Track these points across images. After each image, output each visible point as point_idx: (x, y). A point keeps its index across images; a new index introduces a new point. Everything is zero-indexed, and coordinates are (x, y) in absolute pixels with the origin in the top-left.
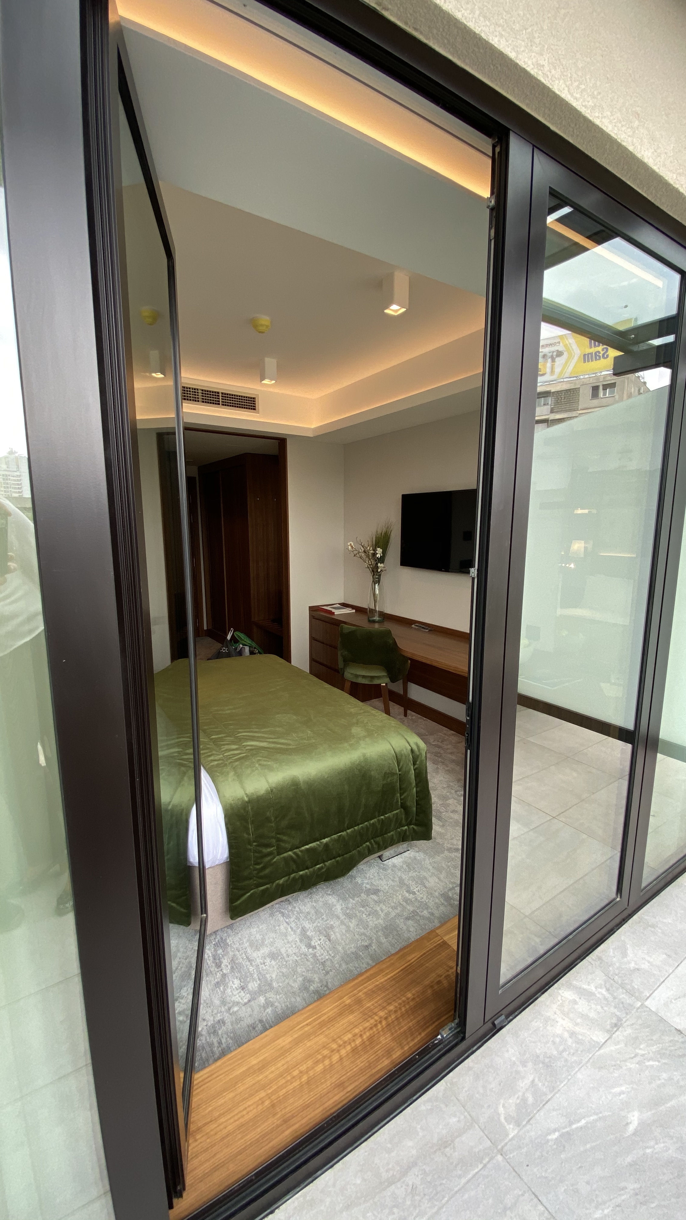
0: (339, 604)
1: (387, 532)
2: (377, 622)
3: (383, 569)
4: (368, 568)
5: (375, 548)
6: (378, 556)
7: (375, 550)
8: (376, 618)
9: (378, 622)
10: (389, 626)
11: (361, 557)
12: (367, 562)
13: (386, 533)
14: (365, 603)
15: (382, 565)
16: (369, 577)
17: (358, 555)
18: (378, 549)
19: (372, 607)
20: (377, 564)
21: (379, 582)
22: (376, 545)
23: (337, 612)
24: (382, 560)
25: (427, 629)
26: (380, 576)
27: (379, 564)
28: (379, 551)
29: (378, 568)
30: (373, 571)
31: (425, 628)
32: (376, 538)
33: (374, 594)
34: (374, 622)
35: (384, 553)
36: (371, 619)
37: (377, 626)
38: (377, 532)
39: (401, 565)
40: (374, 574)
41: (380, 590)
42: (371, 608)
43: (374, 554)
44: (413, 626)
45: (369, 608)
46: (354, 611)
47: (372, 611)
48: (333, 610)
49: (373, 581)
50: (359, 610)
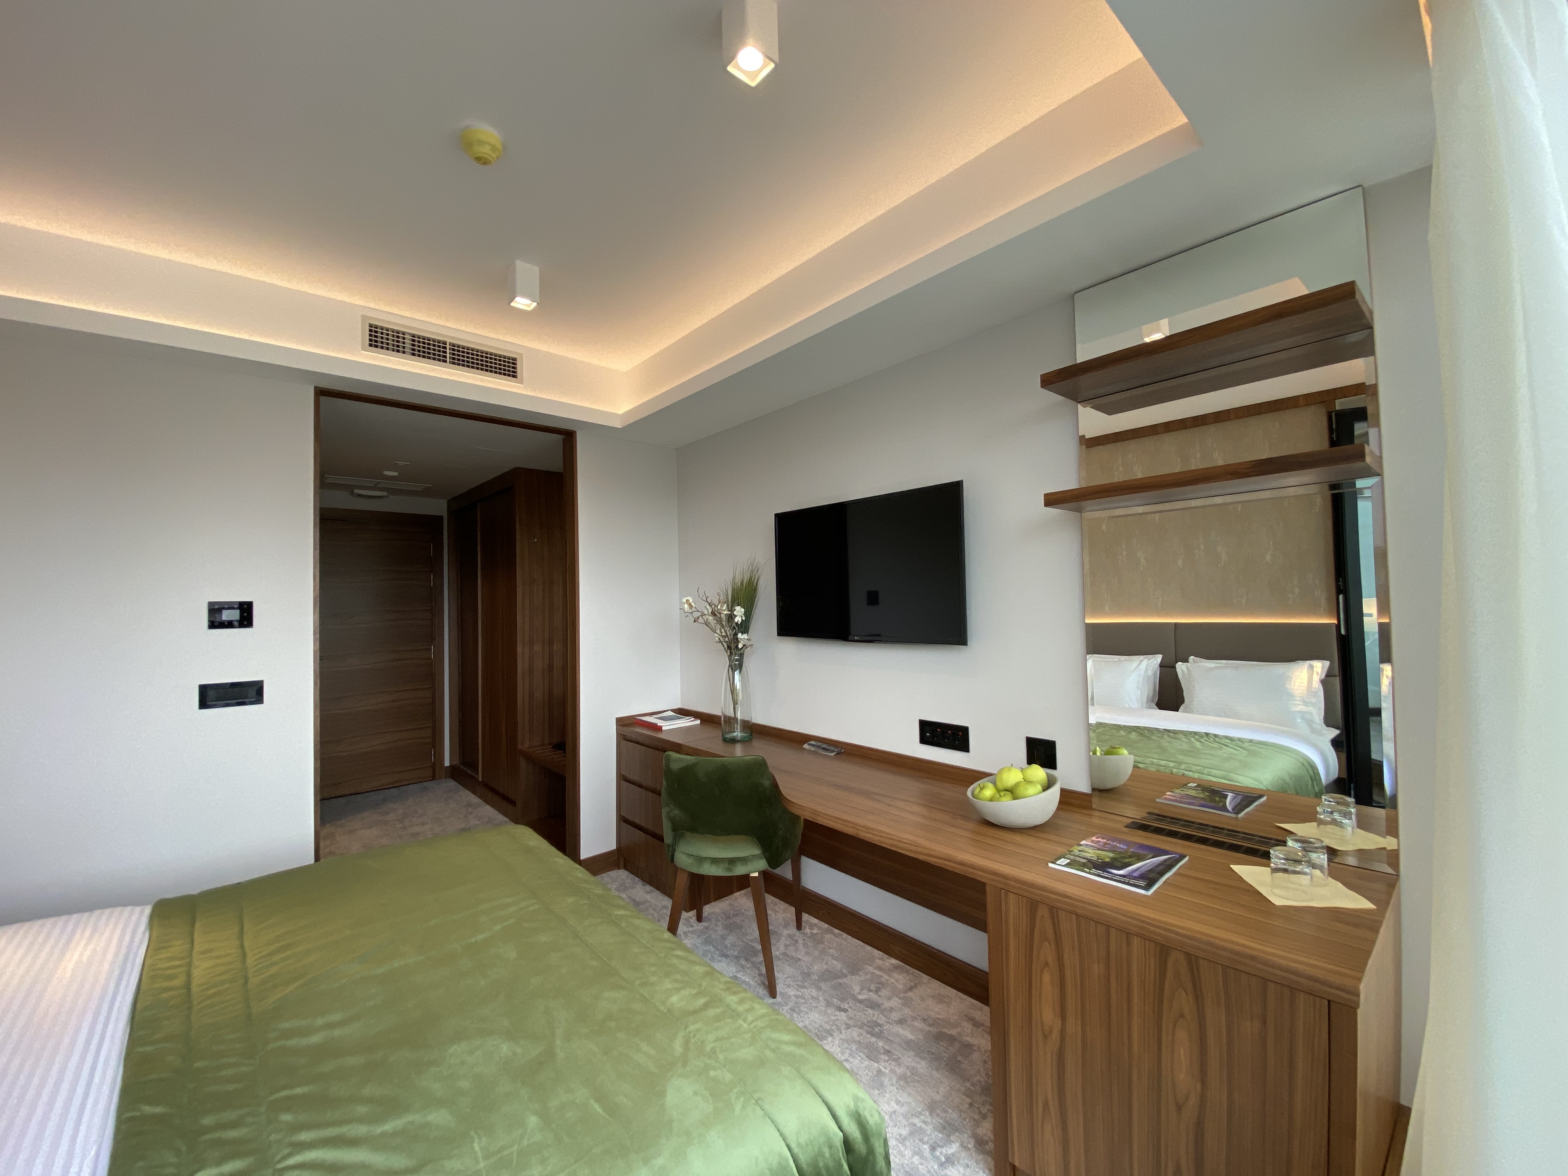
0: (673, 711)
1: (751, 578)
2: (739, 741)
3: (746, 642)
4: (720, 642)
5: (732, 606)
6: (738, 619)
7: (731, 610)
8: (738, 734)
9: (742, 741)
10: (761, 750)
11: (707, 624)
12: (718, 632)
13: (750, 582)
14: (717, 707)
15: (745, 636)
16: (724, 660)
17: (701, 620)
18: (738, 608)
19: (731, 713)
20: (736, 634)
21: (740, 667)
22: (735, 601)
23: (666, 726)
24: (744, 627)
25: (833, 751)
26: (741, 656)
27: (740, 635)
28: (739, 611)
29: (737, 641)
30: (729, 648)
31: (827, 750)
32: (733, 590)
33: (733, 690)
34: (734, 741)
35: (748, 615)
36: (727, 736)
37: (739, 751)
38: (734, 579)
39: (779, 634)
40: (731, 653)
41: (742, 681)
42: (728, 714)
43: (731, 617)
44: (806, 746)
45: (725, 716)
46: (698, 722)
47: (730, 721)
48: (660, 723)
49: (730, 666)
50: (707, 720)
